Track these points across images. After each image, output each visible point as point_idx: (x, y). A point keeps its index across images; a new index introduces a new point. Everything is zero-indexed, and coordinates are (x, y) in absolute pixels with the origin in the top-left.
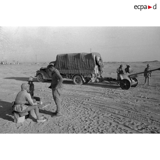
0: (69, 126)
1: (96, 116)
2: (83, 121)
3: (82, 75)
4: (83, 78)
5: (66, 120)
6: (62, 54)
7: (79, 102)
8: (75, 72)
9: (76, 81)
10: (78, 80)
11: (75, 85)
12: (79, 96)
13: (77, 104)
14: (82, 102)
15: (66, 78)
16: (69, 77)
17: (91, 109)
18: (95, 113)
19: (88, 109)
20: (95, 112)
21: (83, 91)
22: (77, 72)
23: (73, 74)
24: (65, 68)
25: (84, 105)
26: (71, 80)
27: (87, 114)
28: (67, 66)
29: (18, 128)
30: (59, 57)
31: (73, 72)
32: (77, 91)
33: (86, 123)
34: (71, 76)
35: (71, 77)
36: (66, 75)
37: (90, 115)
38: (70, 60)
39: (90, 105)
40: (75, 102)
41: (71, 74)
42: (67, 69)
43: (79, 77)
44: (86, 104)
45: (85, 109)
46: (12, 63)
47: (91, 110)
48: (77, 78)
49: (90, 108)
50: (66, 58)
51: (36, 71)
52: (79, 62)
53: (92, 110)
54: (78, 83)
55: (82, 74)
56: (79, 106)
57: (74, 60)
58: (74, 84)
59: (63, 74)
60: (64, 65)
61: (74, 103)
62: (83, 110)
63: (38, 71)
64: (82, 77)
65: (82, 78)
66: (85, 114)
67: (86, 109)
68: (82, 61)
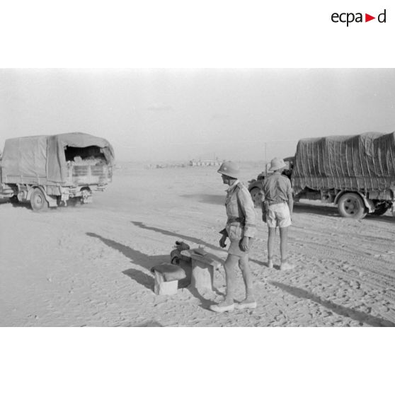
0: (275, 318)
1: (363, 305)
2: (320, 314)
3: (364, 193)
4: (365, 200)
5: (276, 304)
6: (312, 139)
7: (333, 264)
8: (344, 184)
9: (347, 208)
10: (351, 206)
11: (343, 220)
12: (340, 247)
13: (326, 268)
14: (340, 264)
15: (320, 199)
16: (328, 197)
17: (359, 285)
18: (367, 296)
19: (349, 284)
20: (366, 294)
21: (359, 237)
22: (349, 184)
23: (339, 191)
24: (318, 173)
25: (344, 270)
26: (332, 205)
27: (341, 296)
28: (322, 169)
29: (156, 305)
30: (302, 147)
31: (338, 184)
32: (343, 233)
33: (324, 319)
34: (333, 194)
35: (334, 197)
36: (320, 191)
37: (347, 300)
38: (330, 153)
39: (361, 274)
40: (321, 262)
41: (333, 189)
42: (324, 176)
43: (354, 197)
44: (350, 269)
45: (343, 284)
46: (212, 164)
47: (359, 288)
48: (349, 201)
49: (357, 282)
50: (321, 148)
51: (249, 182)
52: (355, 157)
53: (361, 287)
54: (352, 213)
55: (363, 189)
56: (330, 273)
57: (343, 152)
58: (341, 215)
59: (313, 188)
60: (317, 167)
61: (318, 264)
62: (334, 285)
63: (254, 180)
64: (362, 198)
65: (363, 201)
66: (335, 295)
67: (346, 282)
68: (365, 154)
